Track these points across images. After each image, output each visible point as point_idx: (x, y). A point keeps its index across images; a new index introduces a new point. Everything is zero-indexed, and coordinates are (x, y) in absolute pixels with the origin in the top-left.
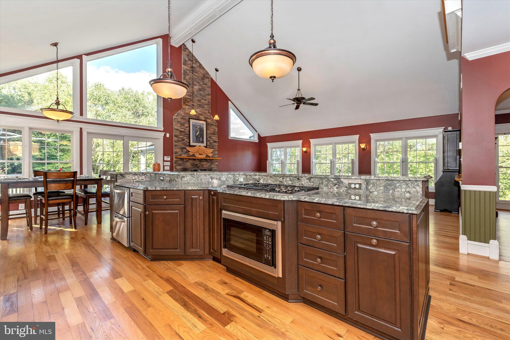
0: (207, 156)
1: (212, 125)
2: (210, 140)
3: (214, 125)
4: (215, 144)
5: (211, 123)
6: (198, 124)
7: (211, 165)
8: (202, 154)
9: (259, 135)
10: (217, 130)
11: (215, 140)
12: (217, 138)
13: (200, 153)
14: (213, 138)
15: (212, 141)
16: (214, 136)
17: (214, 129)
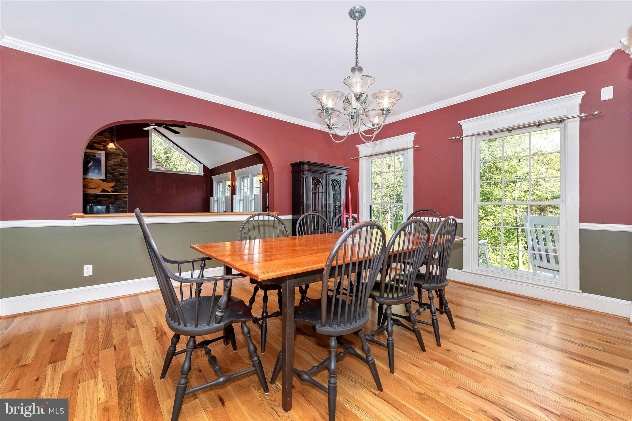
0: (103, 191)
1: (116, 155)
2: (112, 172)
3: (121, 155)
4: (122, 177)
5: (117, 153)
6: (91, 154)
7: (115, 201)
8: (95, 188)
9: (204, 167)
10: (126, 161)
11: (122, 172)
12: (125, 170)
13: (90, 187)
14: (118, 170)
15: (117, 174)
16: (121, 167)
17: (121, 160)
